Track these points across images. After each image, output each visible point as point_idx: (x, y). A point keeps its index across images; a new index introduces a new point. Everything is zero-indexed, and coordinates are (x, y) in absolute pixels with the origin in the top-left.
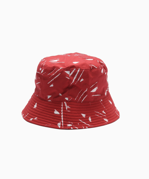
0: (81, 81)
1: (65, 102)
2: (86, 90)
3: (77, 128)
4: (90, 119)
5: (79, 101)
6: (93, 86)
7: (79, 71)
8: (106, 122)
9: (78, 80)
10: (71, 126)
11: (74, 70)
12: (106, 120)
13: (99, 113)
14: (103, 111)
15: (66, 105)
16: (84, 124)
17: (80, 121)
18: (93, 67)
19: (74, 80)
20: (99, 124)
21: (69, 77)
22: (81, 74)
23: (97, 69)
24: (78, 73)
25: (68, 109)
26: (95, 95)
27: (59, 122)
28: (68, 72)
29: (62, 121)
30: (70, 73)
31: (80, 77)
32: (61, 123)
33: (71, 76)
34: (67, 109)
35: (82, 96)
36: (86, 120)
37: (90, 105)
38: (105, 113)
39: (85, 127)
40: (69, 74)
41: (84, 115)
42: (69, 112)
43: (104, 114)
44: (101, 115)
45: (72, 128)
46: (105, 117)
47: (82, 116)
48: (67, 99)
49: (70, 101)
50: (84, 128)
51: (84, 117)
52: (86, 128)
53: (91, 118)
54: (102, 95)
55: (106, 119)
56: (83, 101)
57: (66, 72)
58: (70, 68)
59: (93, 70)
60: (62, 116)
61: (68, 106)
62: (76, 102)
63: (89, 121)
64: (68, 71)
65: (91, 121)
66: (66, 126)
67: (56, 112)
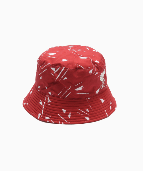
0: (64, 79)
1: (48, 96)
2: (69, 88)
3: (53, 122)
4: (69, 116)
5: (62, 97)
6: (78, 84)
7: (63, 69)
8: (86, 120)
9: (62, 78)
10: (48, 119)
11: (59, 68)
12: (88, 119)
13: (81, 110)
14: (87, 109)
15: (48, 98)
16: (62, 119)
17: (59, 116)
18: (80, 67)
19: (58, 77)
20: (77, 121)
21: (53, 73)
22: (65, 73)
23: (84, 69)
24: (62, 71)
25: (50, 103)
26: (81, 93)
27: (40, 113)
28: (54, 69)
29: (42, 113)
30: (56, 70)
31: (64, 75)
32: (41, 114)
33: (56, 73)
34: (48, 102)
35: (65, 92)
36: (65, 116)
37: (74, 101)
38: (89, 112)
39: (61, 122)
40: (54, 70)
41: (64, 111)
42: (49, 106)
43: (87, 112)
44: (83, 113)
45: (48, 121)
46: (87, 116)
47: (62, 111)
48: (50, 93)
49: (52, 96)
50: (60, 124)
51: (64, 112)
52: (62, 124)
53: (71, 114)
54: (90, 93)
55: (87, 117)
56: (66, 97)
57: (51, 68)
58: (56, 66)
59: (80, 71)
60: (43, 108)
61: (50, 100)
62: (58, 97)
63: (68, 117)
64: (54, 67)
65: (70, 118)
66: (44, 118)
67: (41, 103)
